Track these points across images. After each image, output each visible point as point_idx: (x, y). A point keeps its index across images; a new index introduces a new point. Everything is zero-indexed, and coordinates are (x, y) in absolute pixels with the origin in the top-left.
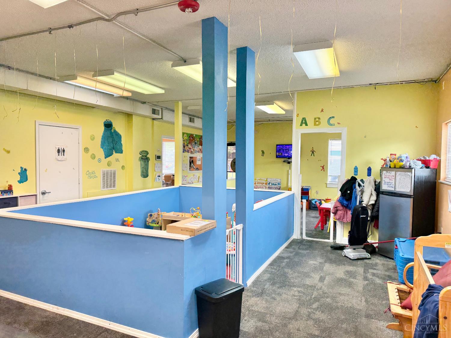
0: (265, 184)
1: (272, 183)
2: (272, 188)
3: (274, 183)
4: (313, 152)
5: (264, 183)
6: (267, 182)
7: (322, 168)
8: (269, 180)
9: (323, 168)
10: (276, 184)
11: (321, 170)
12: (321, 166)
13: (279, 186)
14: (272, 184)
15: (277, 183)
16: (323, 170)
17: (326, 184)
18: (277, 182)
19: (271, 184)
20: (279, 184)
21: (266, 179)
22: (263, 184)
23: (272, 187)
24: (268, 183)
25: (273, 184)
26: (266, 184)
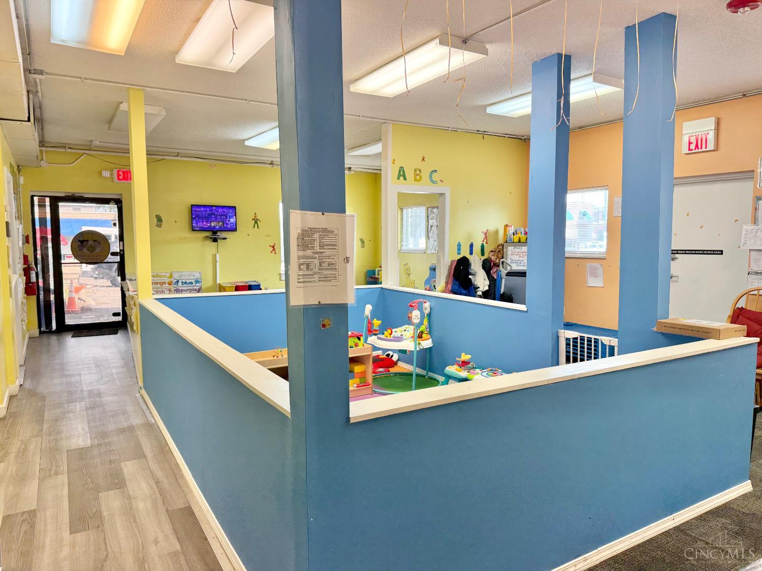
0: (167, 285)
1: (184, 281)
2: (184, 290)
3: (188, 281)
4: (256, 222)
5: (164, 283)
6: (171, 280)
7: (272, 249)
8: (176, 276)
9: (274, 249)
10: (191, 283)
11: (272, 252)
12: (270, 246)
13: (197, 284)
14: (182, 282)
15: (193, 281)
16: (274, 252)
17: (279, 276)
18: (192, 278)
19: (180, 284)
20: (197, 282)
21: (168, 275)
22: (164, 285)
23: (184, 288)
24: (175, 281)
25: (186, 283)
26: (170, 284)
